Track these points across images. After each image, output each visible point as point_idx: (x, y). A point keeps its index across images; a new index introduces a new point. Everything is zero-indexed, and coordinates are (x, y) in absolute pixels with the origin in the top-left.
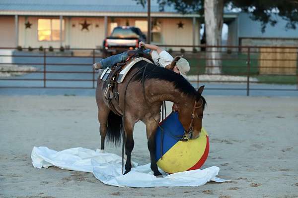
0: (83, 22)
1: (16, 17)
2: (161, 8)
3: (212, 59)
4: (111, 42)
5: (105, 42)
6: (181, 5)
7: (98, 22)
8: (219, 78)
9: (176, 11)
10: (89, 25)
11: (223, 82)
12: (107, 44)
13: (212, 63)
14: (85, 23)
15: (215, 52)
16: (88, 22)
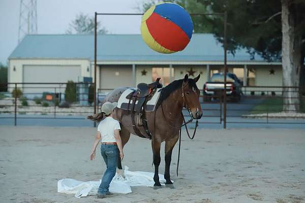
0: (189, 70)
1: (134, 67)
2: (252, 57)
3: (288, 98)
4: (210, 86)
5: (205, 86)
6: (267, 54)
7: (202, 70)
8: (294, 114)
9: (263, 59)
10: (194, 72)
11: (297, 117)
12: (206, 88)
13: (288, 102)
14: (191, 70)
15: (291, 92)
16: (193, 70)
